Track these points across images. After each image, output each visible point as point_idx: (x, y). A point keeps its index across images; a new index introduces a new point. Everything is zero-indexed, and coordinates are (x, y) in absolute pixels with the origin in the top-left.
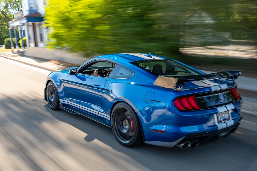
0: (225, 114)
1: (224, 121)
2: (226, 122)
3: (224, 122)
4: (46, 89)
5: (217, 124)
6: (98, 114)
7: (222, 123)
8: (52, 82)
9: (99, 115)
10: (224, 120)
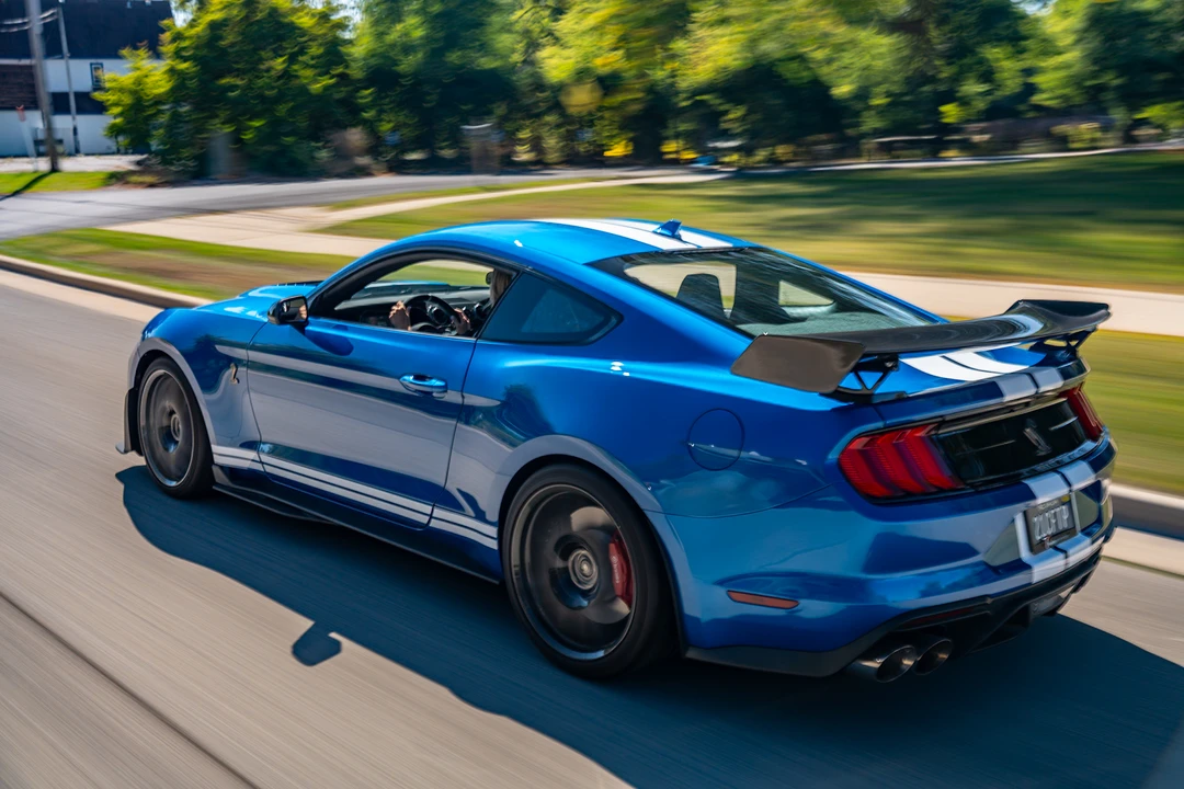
0: (1058, 509)
1: (1053, 542)
2: (1060, 546)
3: (1055, 548)
4: (133, 396)
5: (1025, 554)
6: (431, 516)
7: (1044, 553)
8: (170, 362)
9: (434, 524)
10: (1053, 537)
